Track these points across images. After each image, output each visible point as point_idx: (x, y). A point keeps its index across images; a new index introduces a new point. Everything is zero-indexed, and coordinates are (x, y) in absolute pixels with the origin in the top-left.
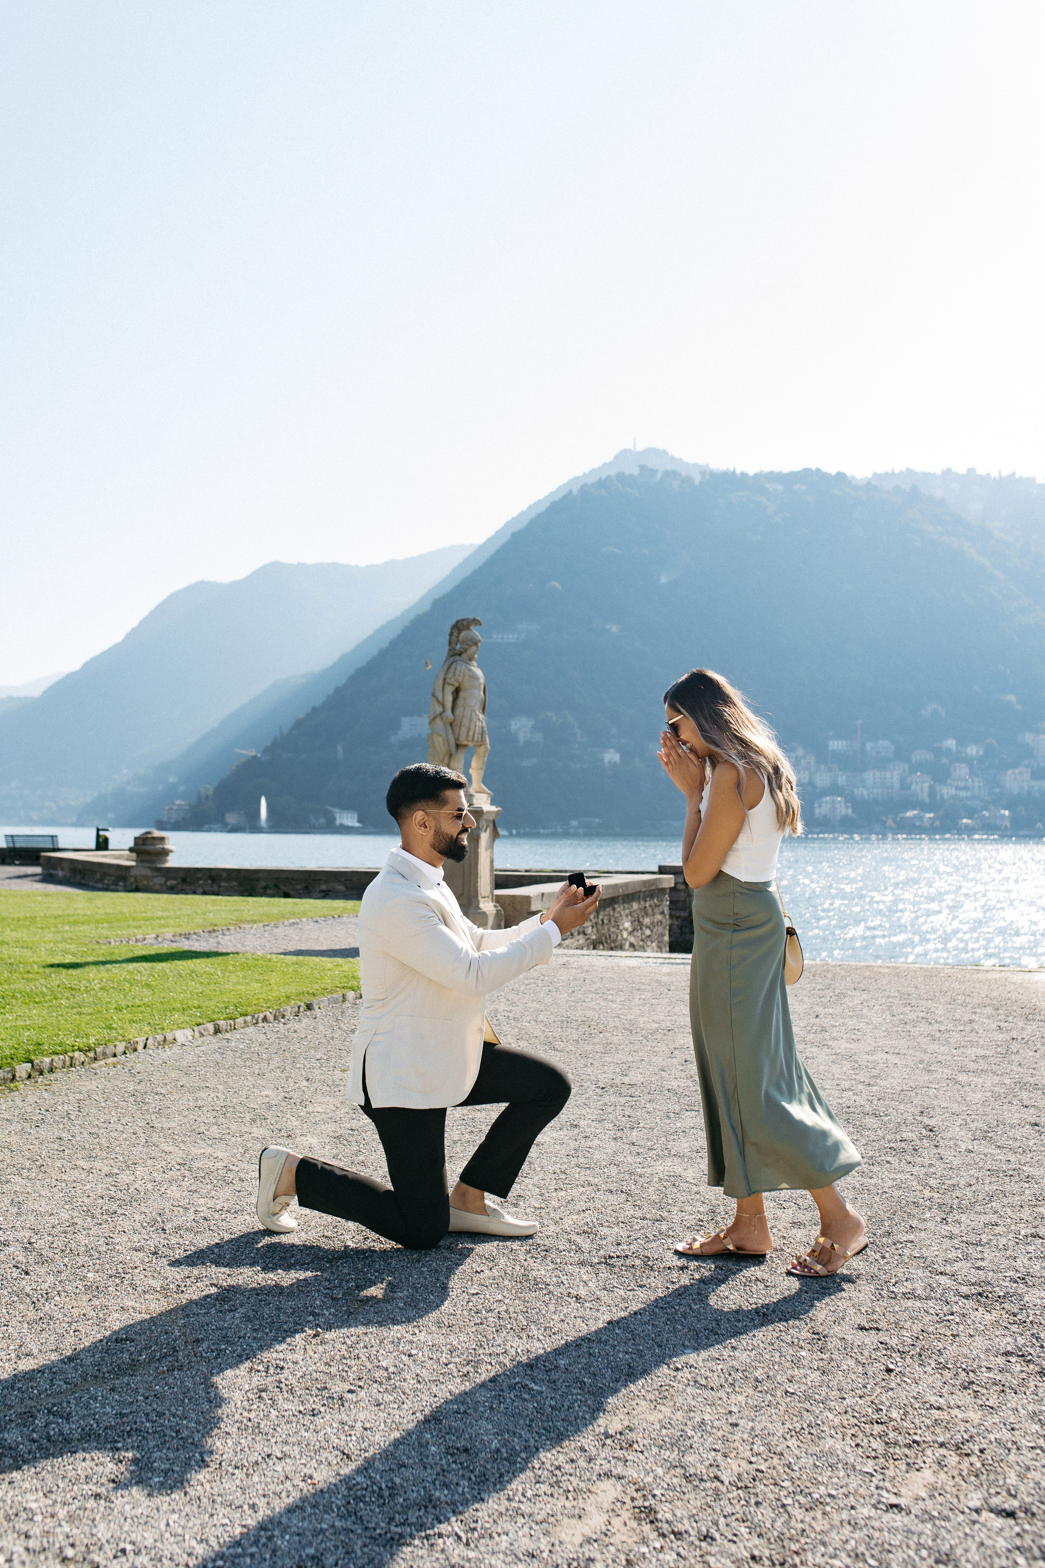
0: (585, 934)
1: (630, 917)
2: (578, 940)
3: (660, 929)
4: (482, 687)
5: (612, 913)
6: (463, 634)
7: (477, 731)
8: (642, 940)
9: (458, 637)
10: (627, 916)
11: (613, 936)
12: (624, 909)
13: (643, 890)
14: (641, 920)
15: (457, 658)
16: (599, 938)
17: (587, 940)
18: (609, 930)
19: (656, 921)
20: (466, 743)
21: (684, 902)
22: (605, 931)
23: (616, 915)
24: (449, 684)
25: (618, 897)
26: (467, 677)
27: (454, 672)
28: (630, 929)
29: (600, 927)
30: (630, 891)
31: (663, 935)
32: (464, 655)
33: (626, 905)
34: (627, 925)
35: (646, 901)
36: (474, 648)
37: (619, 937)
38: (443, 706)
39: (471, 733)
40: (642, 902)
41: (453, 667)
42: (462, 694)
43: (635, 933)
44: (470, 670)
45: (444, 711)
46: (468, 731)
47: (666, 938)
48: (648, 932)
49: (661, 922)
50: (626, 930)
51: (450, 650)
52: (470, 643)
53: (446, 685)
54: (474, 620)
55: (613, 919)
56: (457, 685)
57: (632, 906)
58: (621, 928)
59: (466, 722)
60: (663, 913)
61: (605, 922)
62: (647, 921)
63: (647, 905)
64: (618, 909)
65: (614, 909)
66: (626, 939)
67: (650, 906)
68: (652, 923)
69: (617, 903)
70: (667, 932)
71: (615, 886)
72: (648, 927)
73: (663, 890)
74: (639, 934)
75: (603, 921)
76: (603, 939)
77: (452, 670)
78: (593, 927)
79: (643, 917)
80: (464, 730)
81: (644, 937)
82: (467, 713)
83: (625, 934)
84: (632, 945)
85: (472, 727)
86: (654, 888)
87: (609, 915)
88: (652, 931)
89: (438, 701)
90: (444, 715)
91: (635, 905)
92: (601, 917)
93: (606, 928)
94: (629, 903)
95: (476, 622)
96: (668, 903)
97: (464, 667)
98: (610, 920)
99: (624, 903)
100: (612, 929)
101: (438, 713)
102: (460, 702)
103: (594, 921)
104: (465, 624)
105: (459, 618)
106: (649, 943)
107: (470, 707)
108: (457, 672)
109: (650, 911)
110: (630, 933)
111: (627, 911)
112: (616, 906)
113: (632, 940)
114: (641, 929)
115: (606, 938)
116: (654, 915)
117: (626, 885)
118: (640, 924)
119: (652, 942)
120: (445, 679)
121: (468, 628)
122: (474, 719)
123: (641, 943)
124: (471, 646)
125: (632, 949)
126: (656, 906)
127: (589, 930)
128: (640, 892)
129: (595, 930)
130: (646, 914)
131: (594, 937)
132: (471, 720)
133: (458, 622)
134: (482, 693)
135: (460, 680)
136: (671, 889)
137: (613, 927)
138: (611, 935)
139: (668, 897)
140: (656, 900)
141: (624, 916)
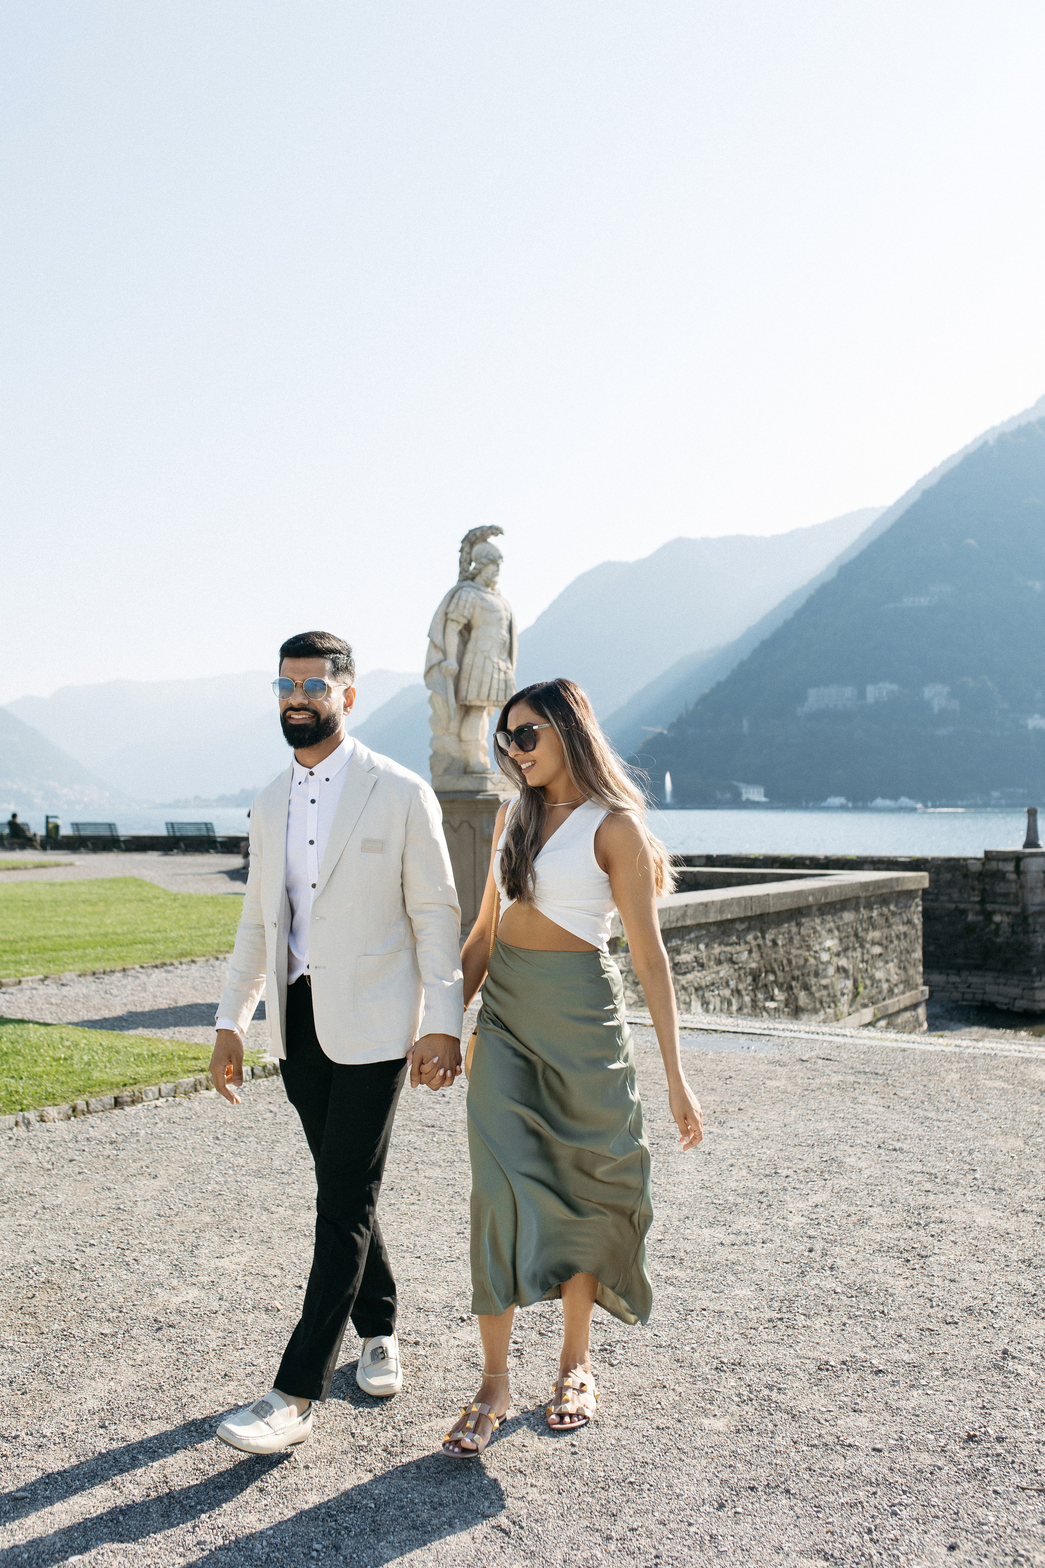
0: (733, 963)
1: (836, 933)
2: (718, 972)
3: (903, 944)
4: (505, 624)
5: (794, 929)
6: (477, 548)
7: (495, 685)
8: (866, 962)
9: (470, 553)
10: (830, 931)
11: (800, 961)
12: (823, 922)
14: (861, 934)
15: (469, 582)
16: (765, 965)
18: (789, 953)
19: (892, 933)
20: (478, 703)
21: (1016, 895)
22: (777, 956)
23: (806, 932)
24: (452, 620)
25: (809, 907)
26: (478, 610)
27: (457, 604)
28: (837, 949)
29: (767, 950)
31: (909, 951)
32: (478, 579)
33: (827, 917)
34: (831, 943)
35: (871, 909)
36: (491, 568)
37: (814, 962)
38: (444, 653)
39: (485, 689)
40: (864, 911)
41: (457, 596)
42: (474, 634)
43: (850, 953)
44: (483, 599)
45: (445, 659)
46: (481, 685)
47: (918, 955)
48: (877, 950)
49: (905, 934)
50: (827, 949)
51: (461, 573)
52: (484, 561)
53: (449, 623)
54: (491, 527)
55: (797, 938)
56: (465, 621)
57: (841, 918)
58: (817, 948)
59: (476, 673)
60: (909, 922)
61: (782, 942)
62: (874, 935)
63: (874, 914)
64: (810, 924)
65: (801, 924)
66: (827, 963)
67: (881, 915)
68: (886, 938)
69: (808, 915)
70: (919, 947)
72: (876, 944)
73: (906, 892)
74: (858, 954)
75: (774, 941)
77: (455, 601)
78: (751, 951)
79: (866, 930)
80: (474, 685)
82: (479, 661)
83: (826, 956)
85: (487, 680)
86: (886, 890)
87: (789, 932)
88: (885, 947)
89: (436, 646)
90: (444, 664)
91: (848, 916)
92: (769, 937)
93: (780, 950)
94: (832, 914)
95: (496, 531)
96: (920, 909)
97: (472, 594)
98: (790, 941)
99: (822, 914)
101: (434, 661)
102: (470, 646)
103: (754, 943)
104: (478, 533)
105: (473, 526)
106: (879, 964)
107: (483, 652)
108: (462, 603)
109: (880, 922)
110: (838, 954)
111: (830, 925)
112: (804, 920)
114: (862, 946)
116: (889, 926)
117: (824, 890)
118: (860, 940)
120: (446, 614)
121: (485, 540)
122: (489, 669)
124: (485, 565)
126: (893, 914)
127: (743, 957)
129: (756, 955)
130: (873, 926)
132: (483, 669)
133: (470, 531)
134: (505, 633)
135: (466, 613)
136: (925, 891)
137: (801, 947)
138: (790, 962)
139: (918, 900)
140: (892, 907)
141: (824, 933)
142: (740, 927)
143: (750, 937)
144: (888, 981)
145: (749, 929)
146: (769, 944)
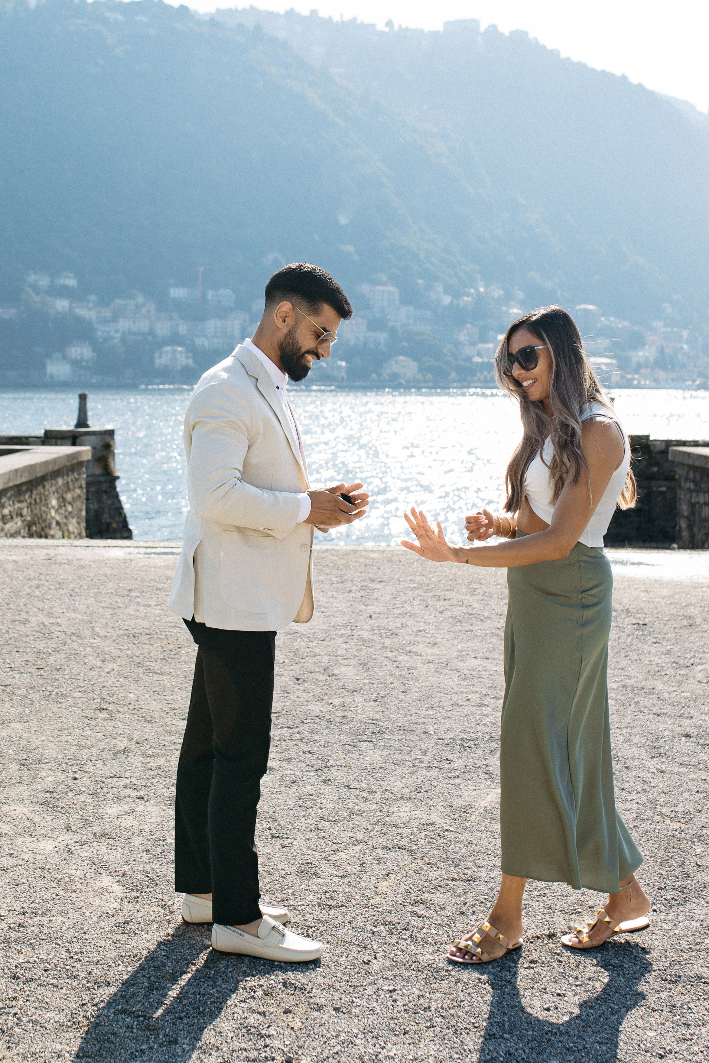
0: (22, 516)
1: (56, 494)
2: (16, 523)
3: (78, 504)
5: (42, 491)
8: (66, 517)
10: (54, 493)
11: (44, 515)
12: (52, 486)
13: (68, 464)
14: (65, 496)
16: (33, 518)
17: (23, 521)
18: (40, 509)
19: (76, 495)
22: (37, 511)
23: (46, 493)
25: (47, 474)
28: (57, 507)
29: (33, 507)
30: (56, 468)
31: (81, 510)
33: (53, 482)
34: (54, 502)
35: (68, 475)
37: (49, 517)
40: (66, 478)
47: (84, 513)
49: (79, 496)
50: (53, 507)
55: (43, 497)
57: (57, 482)
58: (50, 506)
60: (81, 487)
61: (38, 500)
62: (69, 496)
63: (69, 480)
64: (47, 487)
65: (44, 487)
66: (53, 518)
67: (72, 480)
68: (73, 498)
70: (84, 507)
71: (46, 463)
72: (70, 503)
73: (81, 464)
74: (62, 511)
75: (35, 500)
76: (36, 519)
78: (28, 507)
79: (66, 492)
81: (67, 513)
83: (53, 512)
84: (58, 523)
86: (75, 461)
87: (41, 493)
88: (72, 506)
91: (60, 481)
92: (34, 496)
93: (38, 507)
94: (55, 479)
96: (85, 476)
98: (41, 500)
99: (51, 479)
100: (43, 508)
103: (29, 501)
106: (71, 519)
109: (71, 486)
110: (57, 511)
111: (54, 488)
112: (46, 483)
113: (58, 518)
114: (65, 505)
115: (38, 519)
116: (74, 490)
117: (54, 461)
118: (64, 499)
119: (73, 518)
123: (65, 521)
125: (58, 528)
126: (77, 480)
127: (25, 512)
128: (65, 466)
129: (29, 510)
130: (69, 490)
131: (29, 518)
136: (89, 462)
137: (44, 506)
138: (41, 515)
139: (84, 469)
140: (76, 475)
141: (52, 494)
142: (24, 488)
143: (27, 496)
144: (74, 533)
145: (27, 490)
146: (33, 502)
